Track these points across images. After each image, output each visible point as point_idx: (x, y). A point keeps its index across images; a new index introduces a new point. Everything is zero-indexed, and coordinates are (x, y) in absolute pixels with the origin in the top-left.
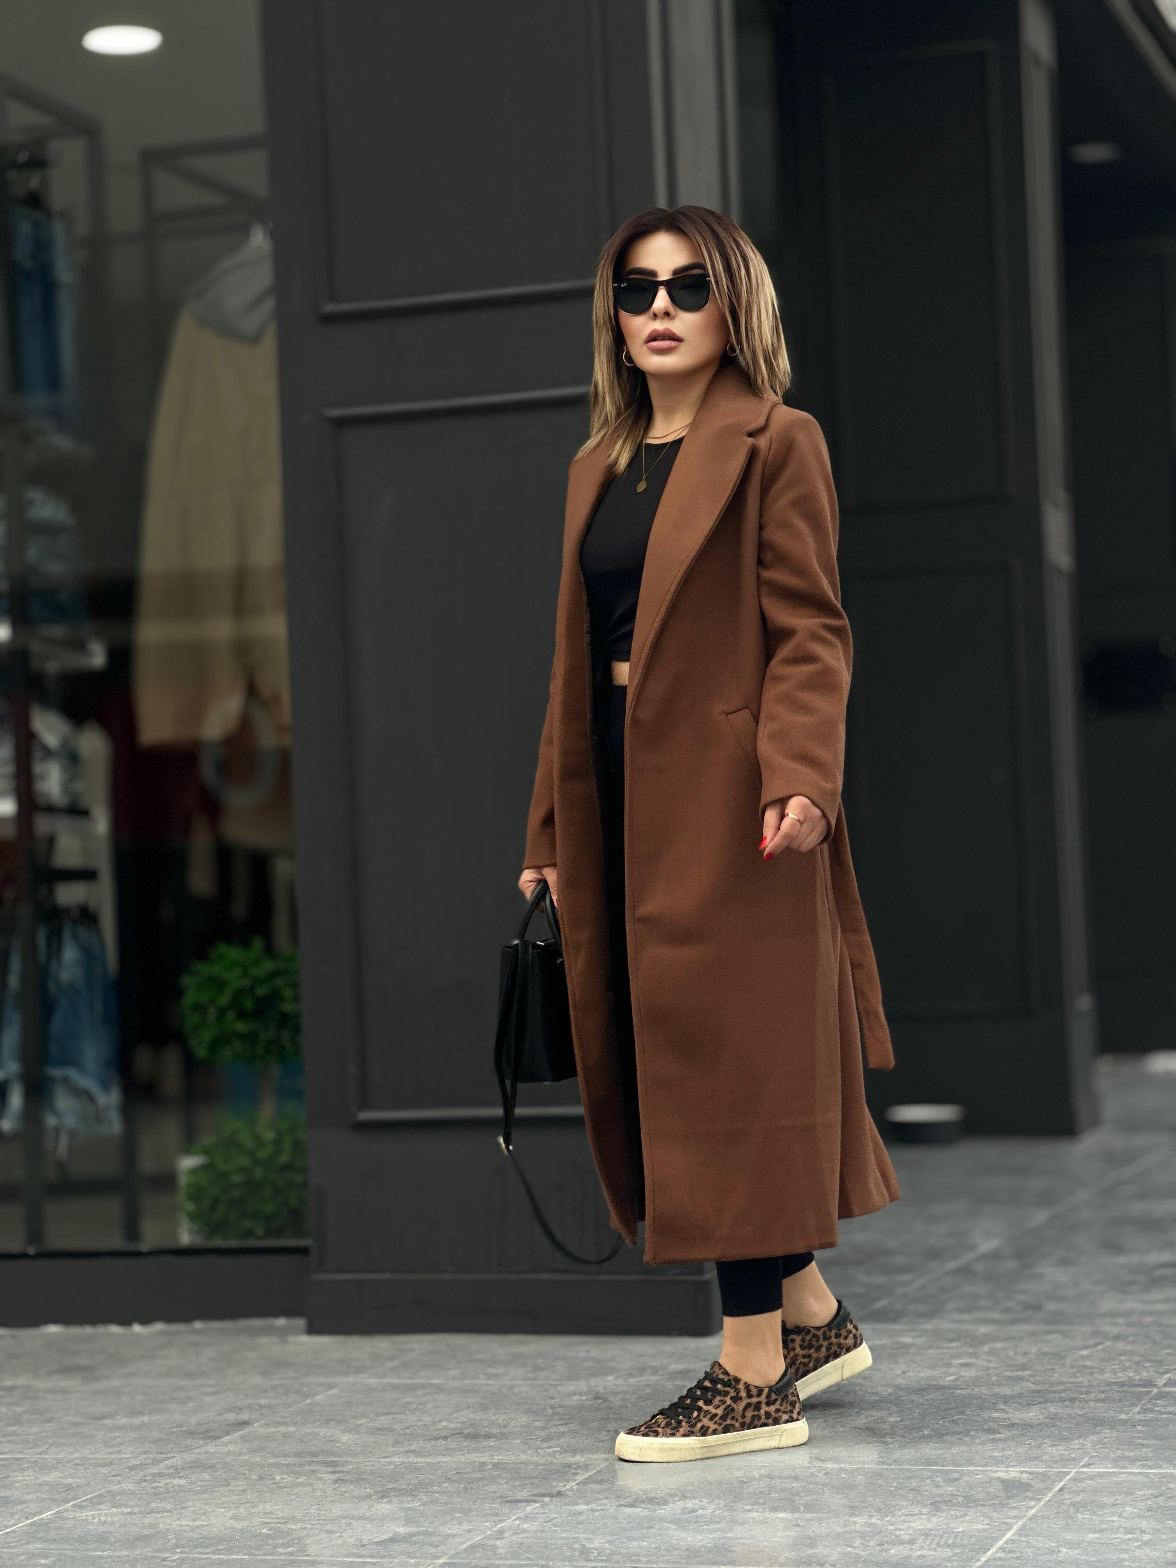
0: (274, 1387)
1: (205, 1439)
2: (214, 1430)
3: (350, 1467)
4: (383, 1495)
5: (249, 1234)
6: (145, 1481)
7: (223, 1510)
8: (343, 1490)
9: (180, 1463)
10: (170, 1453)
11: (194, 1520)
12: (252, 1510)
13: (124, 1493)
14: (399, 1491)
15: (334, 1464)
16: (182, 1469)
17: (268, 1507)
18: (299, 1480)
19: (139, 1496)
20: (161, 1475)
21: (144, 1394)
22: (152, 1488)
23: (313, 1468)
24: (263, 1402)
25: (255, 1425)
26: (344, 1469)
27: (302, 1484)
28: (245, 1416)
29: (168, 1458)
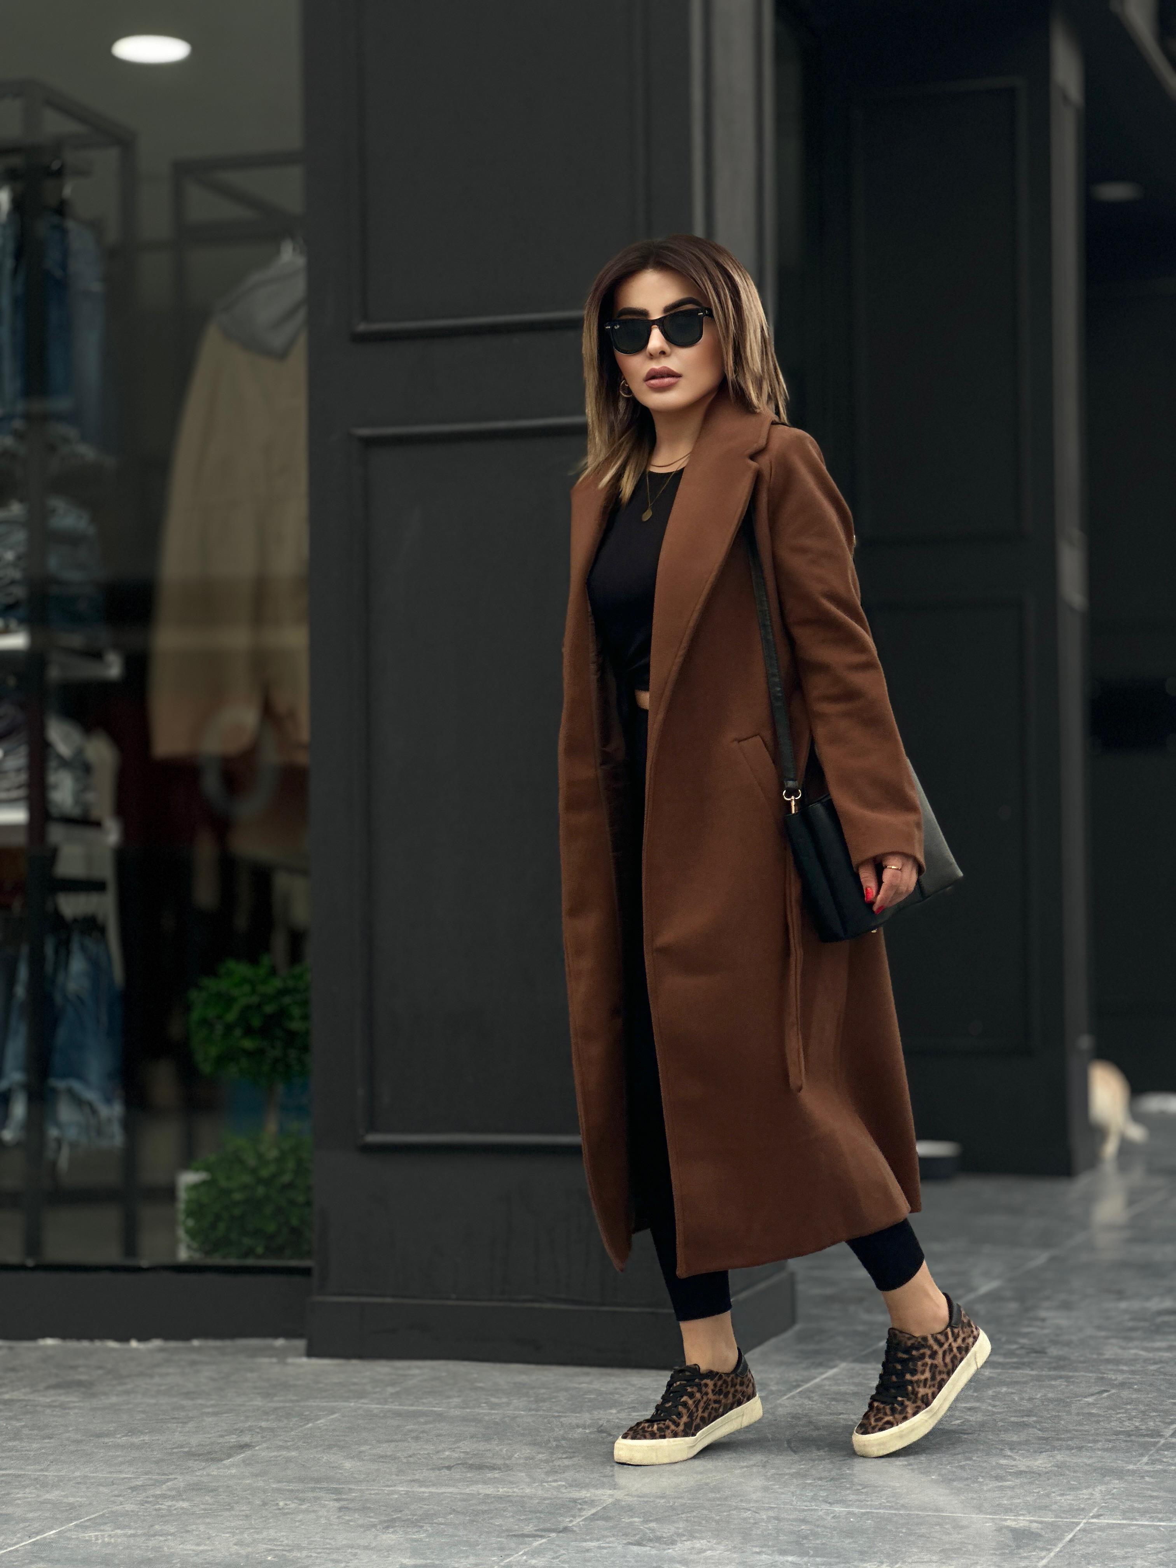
0: (276, 1409)
1: (207, 1460)
2: (216, 1452)
3: (354, 1494)
4: (389, 1525)
5: (249, 1252)
6: (147, 1502)
7: (228, 1535)
8: (347, 1518)
9: (182, 1485)
10: (171, 1474)
11: (198, 1545)
12: (256, 1536)
13: (126, 1514)
14: (404, 1521)
15: (337, 1491)
16: (185, 1491)
17: (272, 1532)
18: (303, 1507)
19: (142, 1518)
20: (164, 1496)
21: (143, 1412)
22: (156, 1510)
23: (315, 1494)
24: (263, 1424)
25: (257, 1448)
26: (349, 1497)
27: (307, 1511)
28: (246, 1439)
29: (168, 1480)
